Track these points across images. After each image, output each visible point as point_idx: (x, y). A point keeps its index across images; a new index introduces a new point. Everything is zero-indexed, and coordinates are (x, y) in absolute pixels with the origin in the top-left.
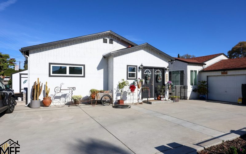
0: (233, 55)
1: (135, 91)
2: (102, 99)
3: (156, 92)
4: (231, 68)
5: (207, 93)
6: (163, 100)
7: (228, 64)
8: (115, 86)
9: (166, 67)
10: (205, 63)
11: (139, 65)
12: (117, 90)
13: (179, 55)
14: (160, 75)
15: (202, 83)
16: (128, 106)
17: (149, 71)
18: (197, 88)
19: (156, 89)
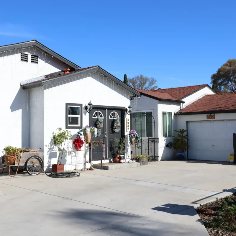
0: (220, 81)
1: (82, 148)
2: (28, 165)
3: (111, 149)
4: (220, 109)
5: (187, 149)
6: (124, 163)
7: (215, 103)
8: (47, 140)
9: (127, 107)
10: (184, 100)
11: (85, 103)
12: (50, 147)
13: (125, 76)
14: (118, 121)
15: (180, 134)
16: (76, 173)
17: (100, 113)
18: (172, 141)
19: (111, 145)
